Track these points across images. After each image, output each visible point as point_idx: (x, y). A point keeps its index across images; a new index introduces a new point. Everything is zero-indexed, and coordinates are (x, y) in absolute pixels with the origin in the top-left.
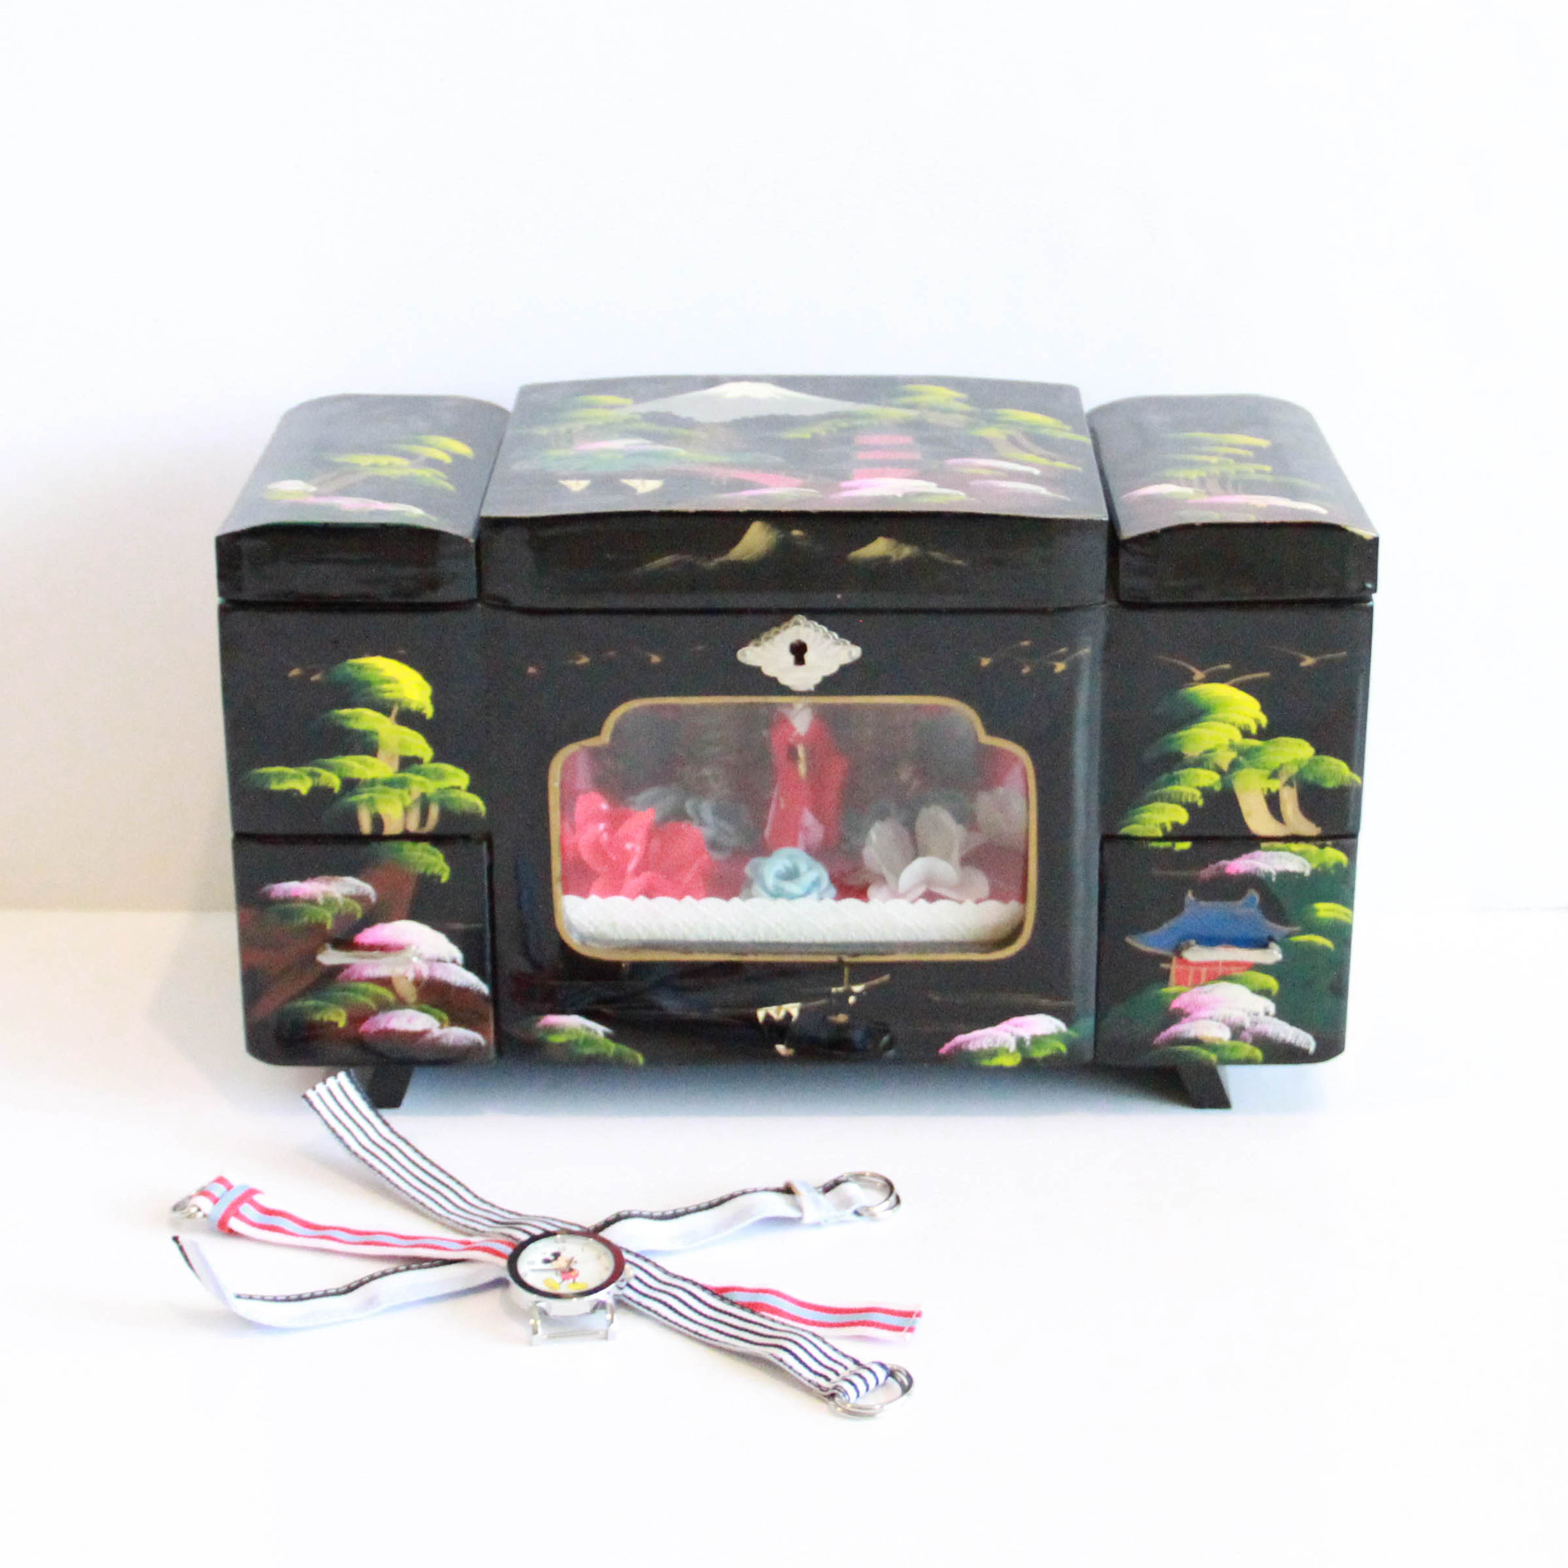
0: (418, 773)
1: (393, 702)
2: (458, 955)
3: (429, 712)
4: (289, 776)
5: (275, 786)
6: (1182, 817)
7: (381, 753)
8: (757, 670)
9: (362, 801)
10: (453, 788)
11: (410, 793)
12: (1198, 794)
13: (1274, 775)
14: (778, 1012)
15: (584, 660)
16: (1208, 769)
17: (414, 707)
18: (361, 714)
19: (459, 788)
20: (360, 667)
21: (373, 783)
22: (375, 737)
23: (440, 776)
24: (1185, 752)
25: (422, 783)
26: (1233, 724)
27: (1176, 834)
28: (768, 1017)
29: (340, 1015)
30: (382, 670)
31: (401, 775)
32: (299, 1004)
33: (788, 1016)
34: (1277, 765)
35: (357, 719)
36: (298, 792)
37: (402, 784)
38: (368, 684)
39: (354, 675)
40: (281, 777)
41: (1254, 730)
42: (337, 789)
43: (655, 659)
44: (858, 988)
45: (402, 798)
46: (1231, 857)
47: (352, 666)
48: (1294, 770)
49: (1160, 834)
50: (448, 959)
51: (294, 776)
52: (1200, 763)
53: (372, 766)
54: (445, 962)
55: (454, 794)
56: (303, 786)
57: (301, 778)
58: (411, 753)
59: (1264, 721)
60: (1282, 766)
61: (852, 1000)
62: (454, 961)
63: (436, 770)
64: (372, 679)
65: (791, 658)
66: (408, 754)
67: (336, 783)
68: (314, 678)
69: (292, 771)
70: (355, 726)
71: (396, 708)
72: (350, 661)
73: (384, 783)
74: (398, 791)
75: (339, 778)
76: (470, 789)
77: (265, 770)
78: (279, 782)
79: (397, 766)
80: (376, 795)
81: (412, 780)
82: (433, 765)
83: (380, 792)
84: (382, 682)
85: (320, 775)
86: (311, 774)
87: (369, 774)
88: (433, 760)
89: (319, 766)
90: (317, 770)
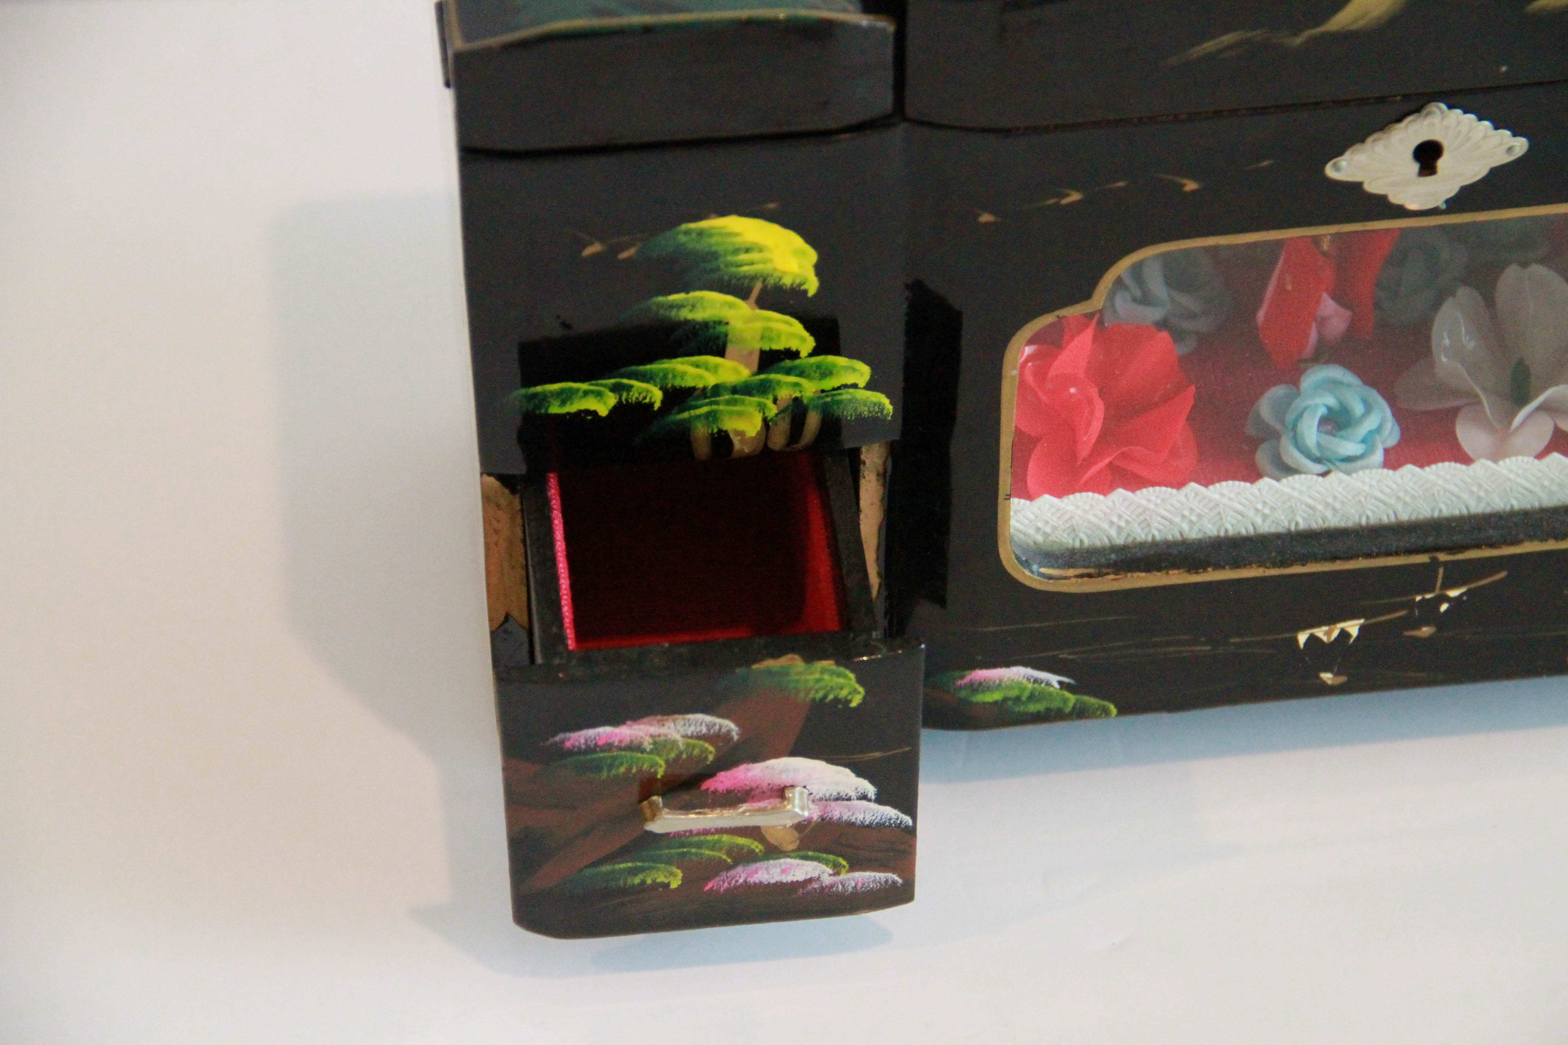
0: (788, 372)
1: (753, 278)
2: (871, 790)
3: (812, 286)
4: (581, 393)
5: (555, 409)
7: (730, 349)
8: (1356, 187)
9: (698, 417)
10: (846, 386)
11: (775, 401)
14: (1328, 634)
15: (1074, 197)
17: (787, 281)
18: (702, 298)
19: (855, 386)
20: (701, 233)
21: (717, 390)
22: (722, 329)
23: (826, 373)
25: (797, 385)
28: (1313, 638)
29: (672, 874)
30: (736, 234)
31: (762, 376)
32: (606, 868)
33: (1344, 634)
35: (694, 306)
36: (595, 413)
37: (763, 388)
38: (714, 255)
39: (691, 246)
40: (565, 397)
42: (657, 405)
43: (1191, 186)
44: (1453, 593)
45: (762, 408)
47: (687, 233)
50: (853, 794)
51: (586, 393)
53: (715, 369)
54: (849, 799)
55: (846, 395)
56: (603, 405)
57: (599, 394)
58: (779, 345)
61: (1444, 607)
62: (864, 797)
63: (819, 366)
64: (720, 249)
65: (1415, 167)
66: (775, 347)
67: (656, 396)
68: (624, 255)
69: (584, 386)
70: (690, 316)
71: (758, 287)
72: (685, 227)
73: (734, 390)
74: (755, 399)
75: (661, 389)
76: (871, 386)
77: (539, 389)
78: (563, 403)
79: (755, 367)
80: (721, 407)
81: (779, 383)
82: (814, 360)
83: (728, 403)
84: (737, 251)
85: (629, 388)
86: (615, 389)
87: (711, 380)
88: (815, 353)
89: (629, 376)
90: (625, 381)
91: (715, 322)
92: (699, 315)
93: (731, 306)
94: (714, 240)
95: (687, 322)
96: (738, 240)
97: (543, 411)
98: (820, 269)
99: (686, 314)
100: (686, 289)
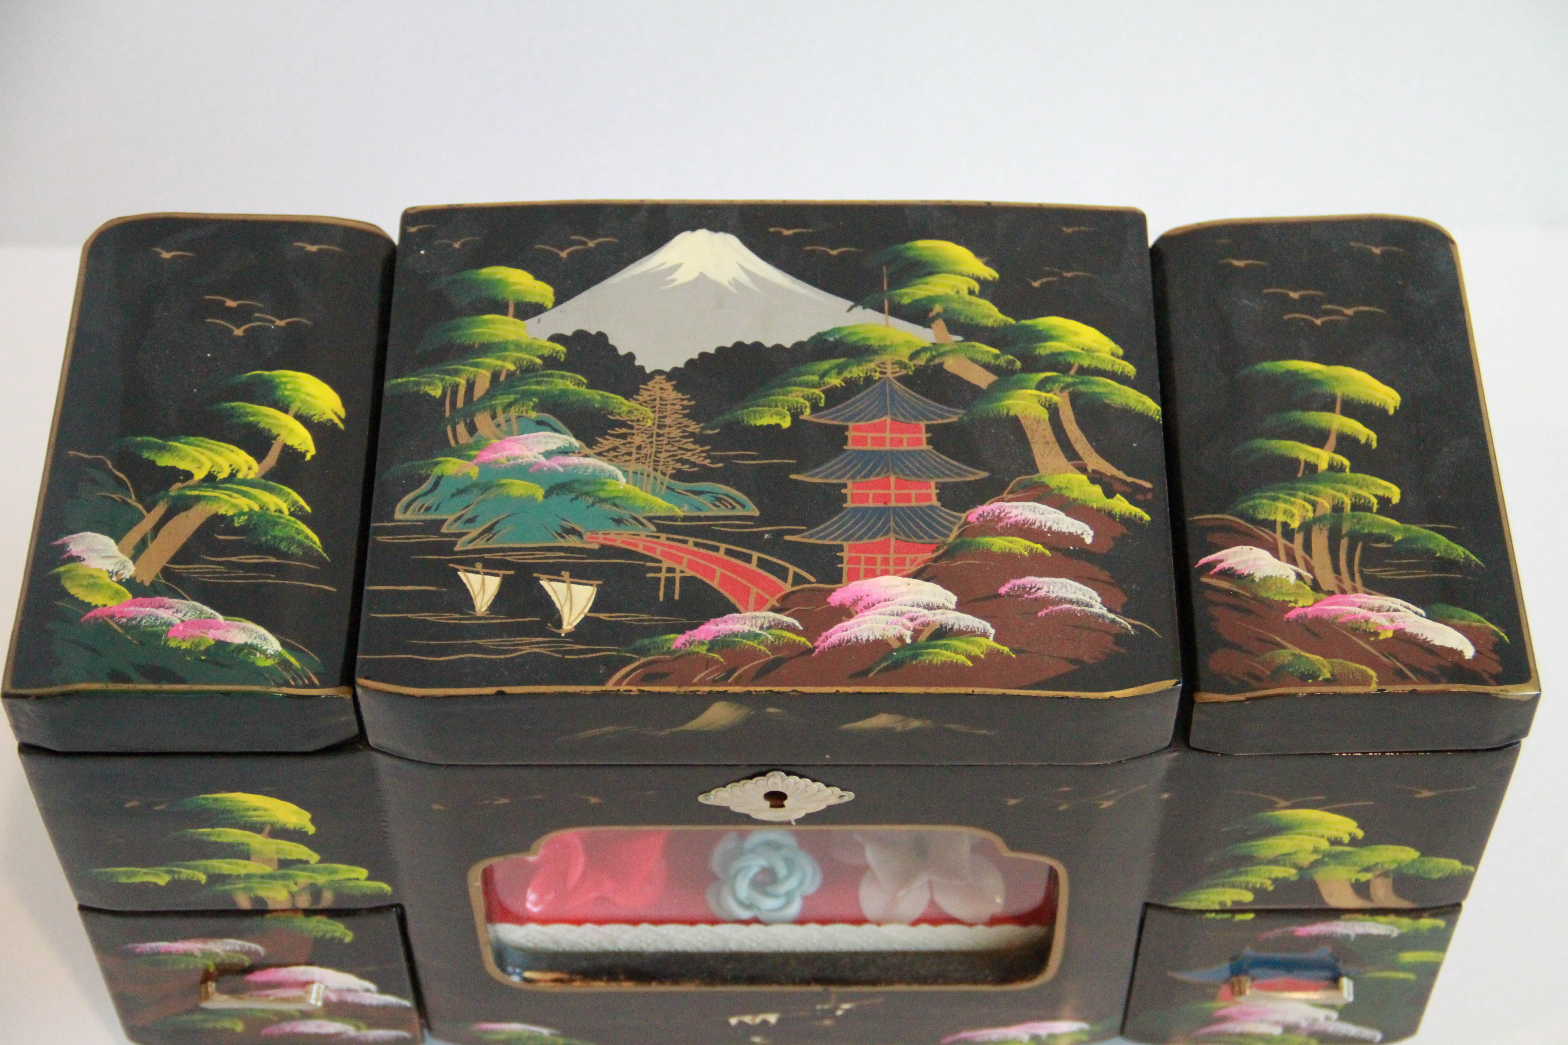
0: (303, 870)
1: (263, 824)
3: (311, 829)
4: (142, 874)
5: (123, 880)
6: (1248, 897)
7: (252, 857)
8: (725, 809)
9: (236, 889)
10: (349, 879)
11: (295, 884)
12: (1269, 882)
13: (1367, 869)
14: (753, 1020)
15: (503, 801)
16: (1284, 865)
17: (290, 826)
18: (223, 832)
19: (358, 879)
20: (216, 800)
21: (248, 877)
22: (245, 847)
23: (332, 872)
24: (1255, 854)
25: (309, 877)
26: (1322, 836)
27: (1238, 909)
28: (741, 1022)
30: (244, 802)
31: (283, 872)
33: (765, 1021)
34: (1372, 864)
35: (219, 835)
36: (155, 884)
37: (284, 877)
38: (229, 812)
39: (210, 806)
40: (130, 875)
41: (1346, 839)
42: (203, 882)
43: (594, 801)
44: (847, 1006)
45: (286, 887)
46: (1303, 925)
47: (206, 799)
48: (1393, 866)
49: (1217, 907)
51: (146, 874)
52: (1275, 861)
53: (245, 866)
55: (350, 884)
56: (163, 880)
57: (156, 875)
58: (292, 858)
59: (1360, 834)
60: (1376, 864)
61: (840, 1013)
63: (326, 869)
64: (234, 809)
65: (767, 803)
66: (289, 857)
67: (203, 878)
68: (157, 808)
69: (144, 870)
70: (219, 840)
71: (268, 828)
72: (202, 796)
73: (263, 877)
74: (281, 882)
75: (204, 873)
76: (369, 879)
77: (108, 870)
78: (129, 877)
79: (276, 866)
80: (254, 885)
81: (296, 875)
82: (321, 865)
83: (259, 883)
84: (248, 810)
85: (180, 873)
86: (168, 872)
87: (243, 872)
88: (321, 862)
89: (178, 866)
90: (175, 869)
91: (238, 844)
92: (225, 839)
93: (248, 836)
94: (227, 804)
95: (216, 842)
96: (246, 804)
97: (114, 881)
98: (313, 821)
99: (213, 839)
100: (212, 826)
